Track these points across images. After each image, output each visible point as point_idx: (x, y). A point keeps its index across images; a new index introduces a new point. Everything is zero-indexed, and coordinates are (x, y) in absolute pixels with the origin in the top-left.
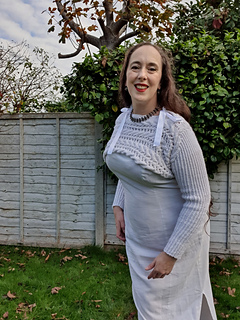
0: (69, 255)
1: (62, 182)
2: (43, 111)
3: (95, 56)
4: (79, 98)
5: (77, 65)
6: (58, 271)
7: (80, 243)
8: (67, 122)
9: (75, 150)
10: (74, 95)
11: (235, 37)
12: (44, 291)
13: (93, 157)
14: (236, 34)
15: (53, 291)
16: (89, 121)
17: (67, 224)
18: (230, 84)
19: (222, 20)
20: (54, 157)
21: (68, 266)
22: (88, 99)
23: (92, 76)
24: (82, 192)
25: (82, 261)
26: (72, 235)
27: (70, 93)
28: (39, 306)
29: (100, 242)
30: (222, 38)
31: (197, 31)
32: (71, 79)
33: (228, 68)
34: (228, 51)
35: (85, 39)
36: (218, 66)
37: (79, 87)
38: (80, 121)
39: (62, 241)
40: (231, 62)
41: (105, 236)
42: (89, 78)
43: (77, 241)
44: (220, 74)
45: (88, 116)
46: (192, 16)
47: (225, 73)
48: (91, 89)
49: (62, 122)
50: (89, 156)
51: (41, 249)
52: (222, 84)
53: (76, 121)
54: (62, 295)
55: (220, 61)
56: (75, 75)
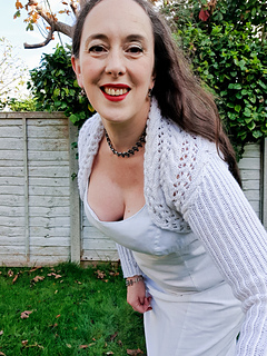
0: (40, 274)
1: (31, 192)
2: (7, 109)
3: (68, 46)
4: (49, 95)
5: (47, 57)
6: (29, 293)
7: (53, 261)
8: (36, 122)
9: (45, 155)
10: (43, 91)
11: (223, 32)
12: (12, 316)
13: (67, 163)
14: (224, 28)
15: (23, 315)
16: (62, 122)
17: (37, 240)
18: (218, 83)
19: (210, 12)
20: (21, 164)
21: (40, 287)
22: (59, 97)
23: (64, 70)
24: (55, 203)
25: (55, 281)
26: (44, 251)
27: (39, 90)
28: (7, 333)
29: (76, 259)
30: (209, 31)
31: (182, 23)
32: (40, 73)
33: (216, 66)
34: (216, 46)
35: (55, 27)
36: (206, 63)
37: (49, 83)
38: (50, 122)
39: (33, 259)
40: (219, 59)
41: (82, 252)
42: (61, 72)
43: (49, 258)
44: (206, 72)
45: (60, 116)
46: (176, 5)
47: (212, 71)
48: (63, 85)
49: (30, 122)
50: (62, 163)
51: (7, 268)
52: (209, 83)
53: (46, 122)
54: (34, 319)
55: (207, 58)
56: (44, 68)
